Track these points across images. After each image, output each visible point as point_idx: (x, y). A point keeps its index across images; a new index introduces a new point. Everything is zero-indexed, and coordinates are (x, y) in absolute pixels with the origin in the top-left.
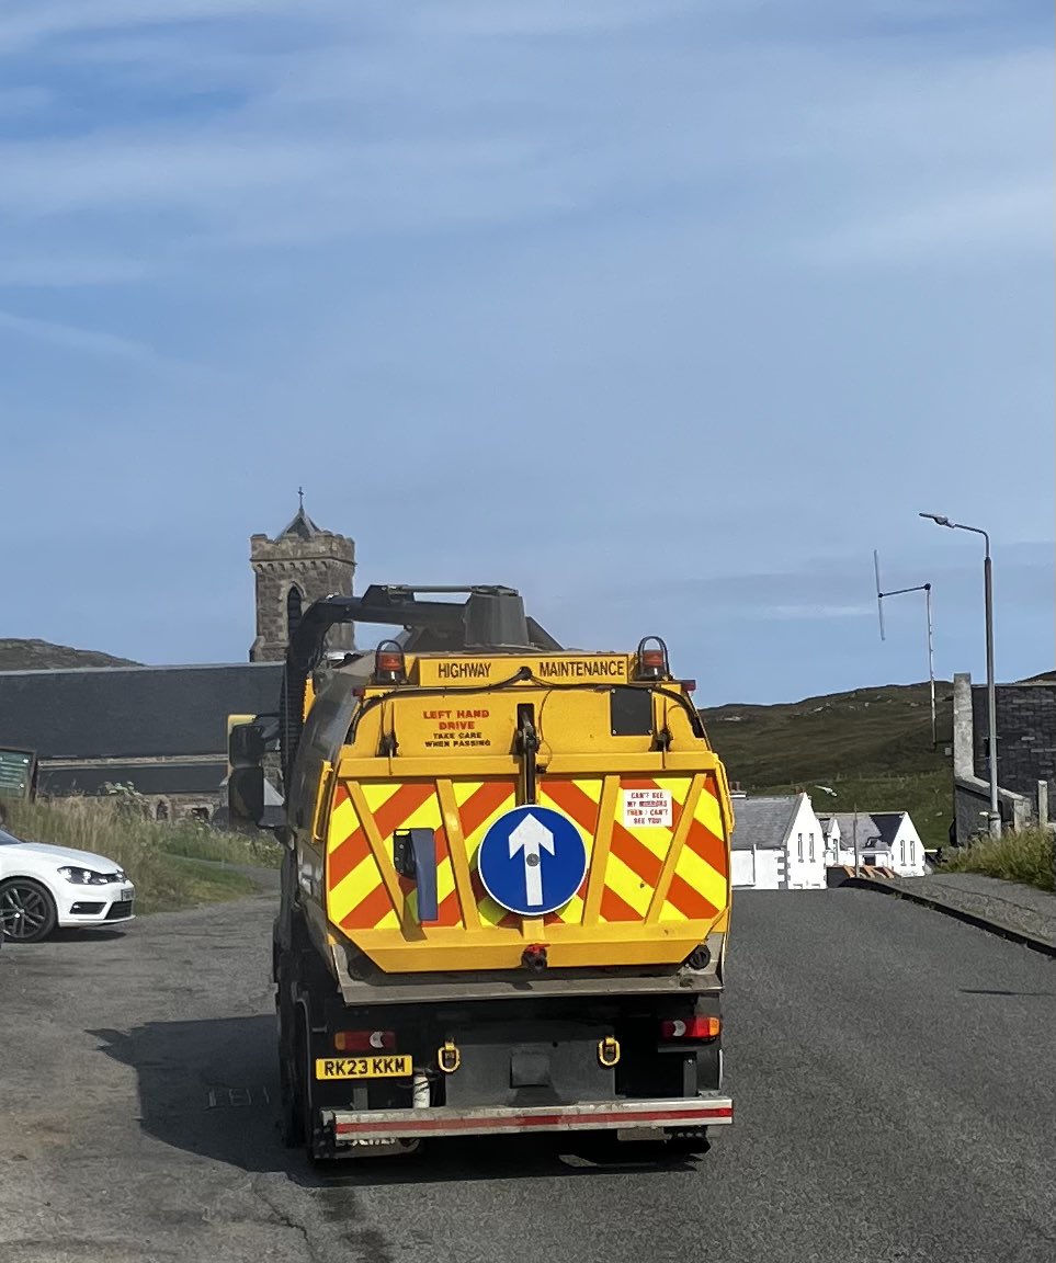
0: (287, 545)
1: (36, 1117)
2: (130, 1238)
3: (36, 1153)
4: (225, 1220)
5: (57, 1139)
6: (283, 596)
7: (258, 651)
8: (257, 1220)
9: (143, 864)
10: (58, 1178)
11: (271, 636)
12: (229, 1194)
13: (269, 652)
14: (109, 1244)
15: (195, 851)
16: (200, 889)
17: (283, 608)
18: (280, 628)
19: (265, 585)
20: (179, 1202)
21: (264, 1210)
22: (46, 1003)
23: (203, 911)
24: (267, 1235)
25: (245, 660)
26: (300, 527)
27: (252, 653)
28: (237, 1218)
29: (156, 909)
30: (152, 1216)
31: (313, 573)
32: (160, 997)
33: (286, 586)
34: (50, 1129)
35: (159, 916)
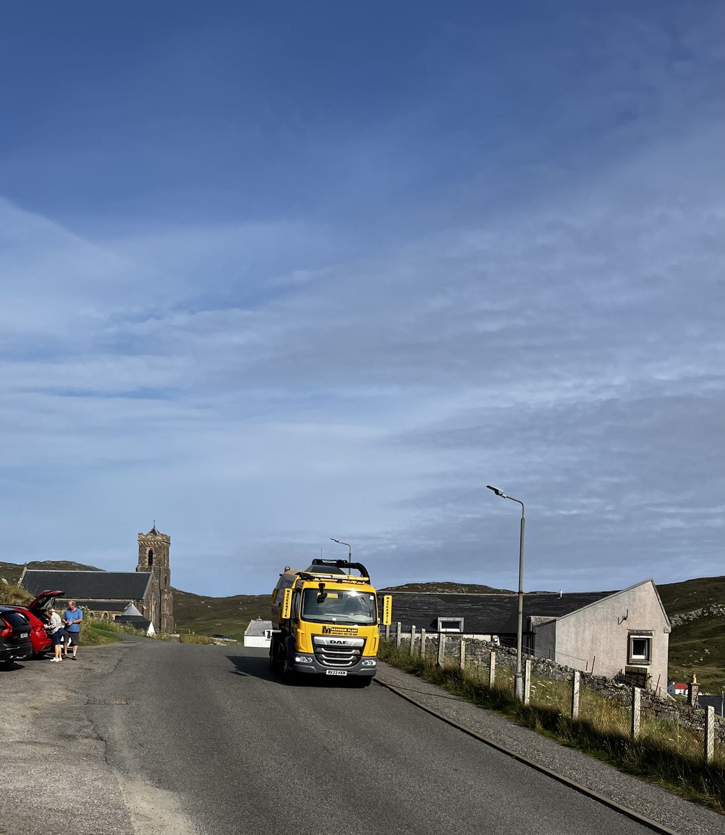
0: (149, 537)
1: (32, 705)
2: (52, 742)
3: (29, 716)
4: (82, 738)
5: (37, 712)
6: (147, 552)
7: (139, 568)
8: (93, 738)
9: (85, 631)
10: (34, 723)
11: (143, 564)
12: (86, 730)
13: (142, 569)
14: (45, 743)
15: (106, 628)
16: (103, 639)
17: (147, 556)
18: (146, 562)
19: (142, 548)
20: (70, 732)
21: (95, 735)
22: (44, 671)
23: (102, 646)
24: (94, 742)
25: (135, 572)
26: (153, 531)
27: (137, 569)
28: (86, 737)
29: (88, 645)
30: (60, 736)
31: (157, 546)
32: (81, 671)
33: (148, 549)
34: (36, 709)
35: (88, 647)
